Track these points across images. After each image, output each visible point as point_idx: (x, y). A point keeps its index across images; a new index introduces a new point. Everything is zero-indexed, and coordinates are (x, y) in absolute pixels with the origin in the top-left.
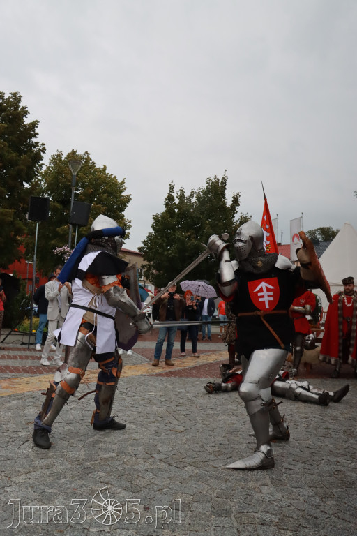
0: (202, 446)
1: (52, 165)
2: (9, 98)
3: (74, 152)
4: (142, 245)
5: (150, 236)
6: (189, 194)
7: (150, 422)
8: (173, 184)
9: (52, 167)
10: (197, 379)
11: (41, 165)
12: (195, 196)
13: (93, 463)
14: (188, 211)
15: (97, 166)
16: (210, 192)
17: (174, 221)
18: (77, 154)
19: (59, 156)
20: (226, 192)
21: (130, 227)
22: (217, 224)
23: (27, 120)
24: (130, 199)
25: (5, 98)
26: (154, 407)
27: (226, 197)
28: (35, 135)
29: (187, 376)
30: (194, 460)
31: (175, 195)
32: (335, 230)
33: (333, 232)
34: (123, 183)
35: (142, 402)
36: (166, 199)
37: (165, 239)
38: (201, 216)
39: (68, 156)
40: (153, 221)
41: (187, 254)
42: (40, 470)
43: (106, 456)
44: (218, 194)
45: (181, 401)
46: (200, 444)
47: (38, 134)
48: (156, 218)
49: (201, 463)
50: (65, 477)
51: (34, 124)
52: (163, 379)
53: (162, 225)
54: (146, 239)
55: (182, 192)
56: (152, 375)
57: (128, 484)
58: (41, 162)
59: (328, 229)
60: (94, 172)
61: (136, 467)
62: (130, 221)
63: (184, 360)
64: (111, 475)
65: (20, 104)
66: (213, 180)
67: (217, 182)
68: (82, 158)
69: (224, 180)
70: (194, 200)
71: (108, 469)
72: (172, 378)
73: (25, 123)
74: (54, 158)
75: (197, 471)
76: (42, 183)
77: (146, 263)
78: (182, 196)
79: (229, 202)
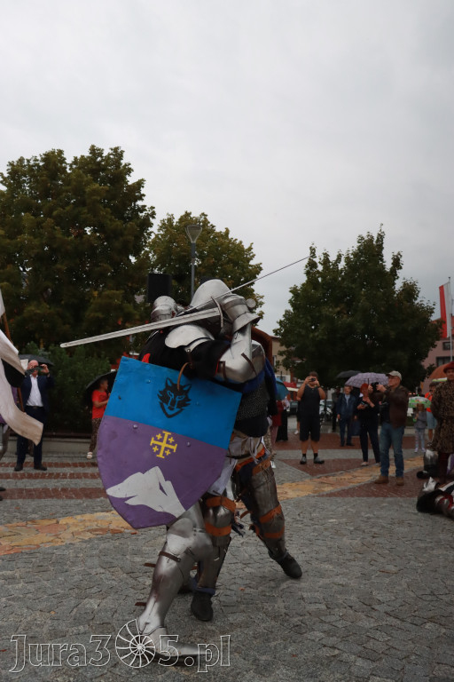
0: (432, 594)
1: (161, 232)
2: (109, 154)
3: (187, 214)
4: (278, 327)
5: (287, 314)
6: (335, 258)
7: (349, 560)
8: (314, 246)
9: (162, 235)
10: (381, 499)
11: (149, 234)
12: (343, 259)
13: (301, 618)
14: (335, 279)
15: (218, 230)
16: (362, 253)
17: (319, 294)
18: (192, 216)
19: (170, 220)
20: (384, 252)
21: (261, 304)
22: (375, 294)
23: (132, 179)
24: (261, 269)
25: (104, 155)
26: (345, 539)
27: (385, 258)
28: (141, 197)
29: (368, 496)
30: (431, 614)
31: (317, 260)
34: (250, 249)
35: (326, 533)
36: (306, 267)
37: (309, 318)
38: (353, 286)
39: (180, 219)
40: (291, 295)
41: (338, 335)
42: (239, 630)
43: (312, 608)
44: (374, 256)
45: (375, 530)
46: (428, 591)
47: (144, 195)
48: (294, 291)
49: (444, 619)
50: (274, 640)
51: (140, 184)
52: (339, 500)
53: (302, 299)
54: (283, 319)
55: (326, 255)
56: (323, 496)
57: (360, 648)
58: (150, 229)
60: (214, 237)
61: (360, 623)
62: (262, 297)
63: (355, 474)
64: (332, 636)
65: (122, 161)
66: (366, 239)
67: (371, 240)
68: (197, 220)
69: (381, 237)
70: (342, 265)
71: (326, 627)
72: (349, 499)
73: (129, 183)
74: (164, 224)
75: (444, 631)
76: (150, 255)
77: (284, 348)
78: (326, 261)
79: (388, 265)
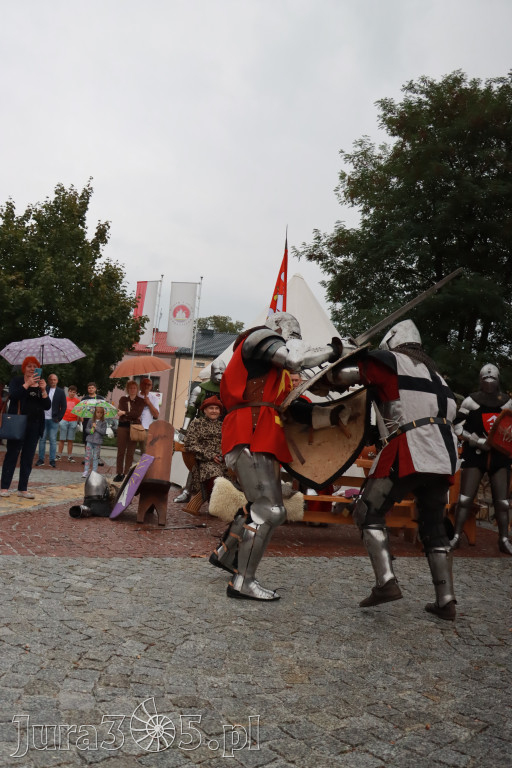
6: (22, 213)
12: (32, 215)
14: (17, 240)
16: (58, 208)
20: (87, 215)
22: (66, 265)
27: (87, 223)
32: (234, 322)
33: (231, 324)
38: (39, 249)
44: (73, 215)
55: (10, 206)
59: (225, 319)
66: (68, 191)
67: (74, 195)
69: (87, 194)
70: (32, 222)
78: (9, 215)
79: (90, 236)
